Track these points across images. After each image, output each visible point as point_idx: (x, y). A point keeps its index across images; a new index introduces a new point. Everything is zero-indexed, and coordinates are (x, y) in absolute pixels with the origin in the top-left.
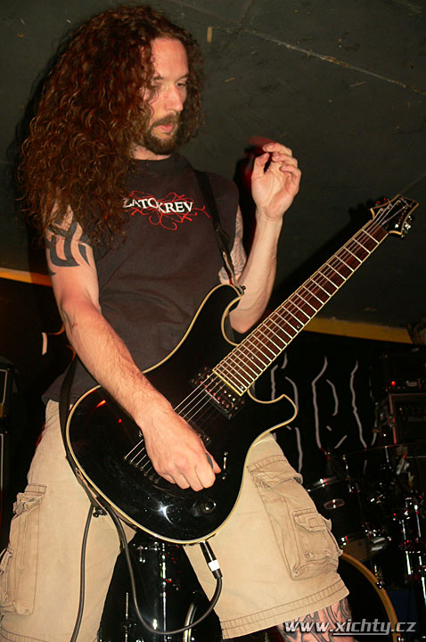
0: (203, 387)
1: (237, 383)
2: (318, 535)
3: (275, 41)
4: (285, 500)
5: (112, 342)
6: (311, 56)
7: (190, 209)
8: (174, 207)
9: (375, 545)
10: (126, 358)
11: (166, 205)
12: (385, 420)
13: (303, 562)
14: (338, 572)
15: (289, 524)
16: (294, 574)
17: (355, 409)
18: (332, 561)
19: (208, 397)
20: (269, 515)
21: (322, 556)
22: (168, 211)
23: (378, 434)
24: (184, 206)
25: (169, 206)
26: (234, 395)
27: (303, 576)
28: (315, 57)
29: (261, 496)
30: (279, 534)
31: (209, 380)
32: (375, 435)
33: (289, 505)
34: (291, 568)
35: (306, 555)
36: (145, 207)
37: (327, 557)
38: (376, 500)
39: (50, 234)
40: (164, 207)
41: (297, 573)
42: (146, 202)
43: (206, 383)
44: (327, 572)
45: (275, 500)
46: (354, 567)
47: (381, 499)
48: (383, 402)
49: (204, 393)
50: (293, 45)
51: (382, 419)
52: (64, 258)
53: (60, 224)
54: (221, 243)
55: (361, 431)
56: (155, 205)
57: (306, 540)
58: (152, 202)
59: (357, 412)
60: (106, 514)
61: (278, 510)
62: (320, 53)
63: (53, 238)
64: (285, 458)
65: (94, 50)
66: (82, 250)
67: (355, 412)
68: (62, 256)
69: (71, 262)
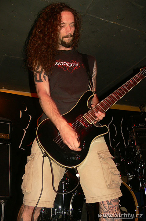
0: (79, 121)
1: (90, 120)
2: (116, 176)
3: (96, 17)
4: (108, 164)
5: (51, 104)
6: (108, 22)
7: (77, 66)
8: (72, 65)
9: (130, 178)
10: (55, 109)
11: (70, 64)
12: (132, 137)
13: (111, 183)
14: (120, 188)
15: (108, 171)
16: (108, 187)
17: (122, 134)
18: (119, 185)
19: (80, 124)
20: (102, 168)
21: (117, 182)
22: (70, 66)
23: (130, 142)
24: (75, 65)
25: (71, 64)
26: (89, 124)
27: (111, 187)
28: (110, 22)
29: (100, 162)
30: (105, 174)
31: (81, 119)
32: (129, 142)
33: (109, 166)
34: (108, 185)
35: (112, 181)
36: (62, 64)
37: (118, 183)
38: (130, 163)
39: (35, 73)
40: (69, 65)
41: (109, 187)
42: (63, 64)
43: (80, 120)
44: (117, 187)
45: (105, 163)
46: (125, 186)
47: (131, 163)
48: (131, 131)
49: (79, 122)
50: (103, 19)
51: (131, 137)
52: (39, 80)
53: (38, 70)
54: (89, 78)
55: (124, 141)
56: (66, 64)
57: (113, 177)
58: (65, 64)
59: (123, 135)
60: (46, 157)
61: (105, 166)
62: (111, 21)
63: (36, 74)
64: (109, 151)
65: (45, 17)
66: (44, 77)
67: (122, 135)
68: (38, 79)
69: (41, 81)
